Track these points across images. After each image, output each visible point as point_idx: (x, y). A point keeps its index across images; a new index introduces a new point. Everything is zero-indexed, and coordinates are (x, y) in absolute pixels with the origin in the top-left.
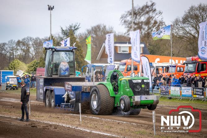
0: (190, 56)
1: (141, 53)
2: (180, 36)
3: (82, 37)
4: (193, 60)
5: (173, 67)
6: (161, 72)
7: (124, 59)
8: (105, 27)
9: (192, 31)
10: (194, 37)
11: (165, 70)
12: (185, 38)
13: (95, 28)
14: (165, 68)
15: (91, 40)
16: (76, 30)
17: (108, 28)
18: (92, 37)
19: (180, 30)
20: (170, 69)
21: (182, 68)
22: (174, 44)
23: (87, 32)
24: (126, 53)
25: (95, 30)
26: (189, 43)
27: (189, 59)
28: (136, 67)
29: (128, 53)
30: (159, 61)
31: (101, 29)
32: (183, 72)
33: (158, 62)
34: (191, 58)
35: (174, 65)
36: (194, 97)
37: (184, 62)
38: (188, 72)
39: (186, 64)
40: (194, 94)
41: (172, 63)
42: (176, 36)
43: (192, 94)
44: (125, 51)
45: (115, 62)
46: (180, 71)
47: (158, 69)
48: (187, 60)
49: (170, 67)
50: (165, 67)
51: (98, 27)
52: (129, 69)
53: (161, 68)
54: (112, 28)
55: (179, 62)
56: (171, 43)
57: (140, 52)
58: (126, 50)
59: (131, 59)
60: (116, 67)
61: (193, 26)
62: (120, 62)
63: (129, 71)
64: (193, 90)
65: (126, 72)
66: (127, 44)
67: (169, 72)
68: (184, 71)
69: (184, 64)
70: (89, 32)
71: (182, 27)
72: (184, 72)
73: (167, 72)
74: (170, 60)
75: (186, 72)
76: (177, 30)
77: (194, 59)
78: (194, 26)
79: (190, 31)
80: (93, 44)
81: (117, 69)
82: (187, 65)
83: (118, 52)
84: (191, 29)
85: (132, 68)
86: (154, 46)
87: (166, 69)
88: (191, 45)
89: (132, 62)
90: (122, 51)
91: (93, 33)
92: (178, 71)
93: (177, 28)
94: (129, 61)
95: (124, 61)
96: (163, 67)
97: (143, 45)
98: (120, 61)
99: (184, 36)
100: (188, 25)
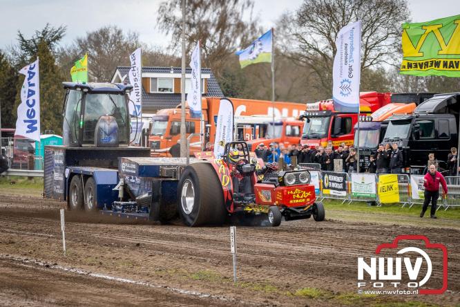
0: (316, 101)
1: (204, 93)
2: (292, 54)
3: (66, 55)
4: (321, 109)
5: (277, 124)
6: (248, 137)
7: (164, 108)
8: (119, 33)
9: (319, 44)
10: (324, 55)
11: (257, 131)
12: (304, 59)
13: (96, 35)
14: (257, 127)
15: (89, 64)
16: (54, 40)
17: (127, 36)
18: (90, 56)
19: (291, 41)
20: (271, 129)
21: (296, 128)
22: (278, 72)
23: (77, 46)
24: (169, 92)
25: (95, 40)
26: (312, 70)
27: (313, 107)
28: (193, 125)
29: (173, 92)
30: (245, 111)
31: (111, 38)
32: (299, 136)
33: (242, 114)
34: (317, 104)
35: (279, 122)
36: (323, 195)
37: (302, 113)
38: (310, 136)
39: (306, 119)
40: (324, 188)
41: (274, 116)
42: (284, 56)
43: (320, 186)
44: (167, 89)
45: (144, 115)
46: (293, 134)
47: (242, 129)
48: (308, 110)
49: (269, 125)
50: (258, 124)
51: (104, 33)
52: (175, 130)
53: (249, 127)
54: (135, 35)
55: (290, 115)
56: (273, 70)
57: (202, 90)
58: (169, 87)
59: (180, 107)
60: (146, 126)
61: (322, 32)
62: (155, 115)
63: (175, 134)
64: (323, 179)
65: (170, 136)
66: (172, 72)
67: (267, 136)
68: (303, 135)
69: (301, 118)
70: (83, 46)
71: (297, 35)
72: (300, 138)
73: (264, 136)
74: (270, 110)
75: (306, 138)
76: (285, 41)
77: (325, 107)
78: (325, 31)
79: (315, 44)
80: (92, 73)
81: (149, 130)
82: (308, 121)
83: (151, 92)
84: (319, 37)
85: (183, 127)
86: (233, 78)
87: (261, 129)
88: (317, 74)
89: (183, 115)
90: (160, 89)
91: (92, 48)
92: (289, 135)
93: (286, 36)
94: (175, 111)
95: (164, 112)
96: (253, 125)
97: (208, 76)
98: (154, 111)
99: (301, 55)
100: (312, 29)
